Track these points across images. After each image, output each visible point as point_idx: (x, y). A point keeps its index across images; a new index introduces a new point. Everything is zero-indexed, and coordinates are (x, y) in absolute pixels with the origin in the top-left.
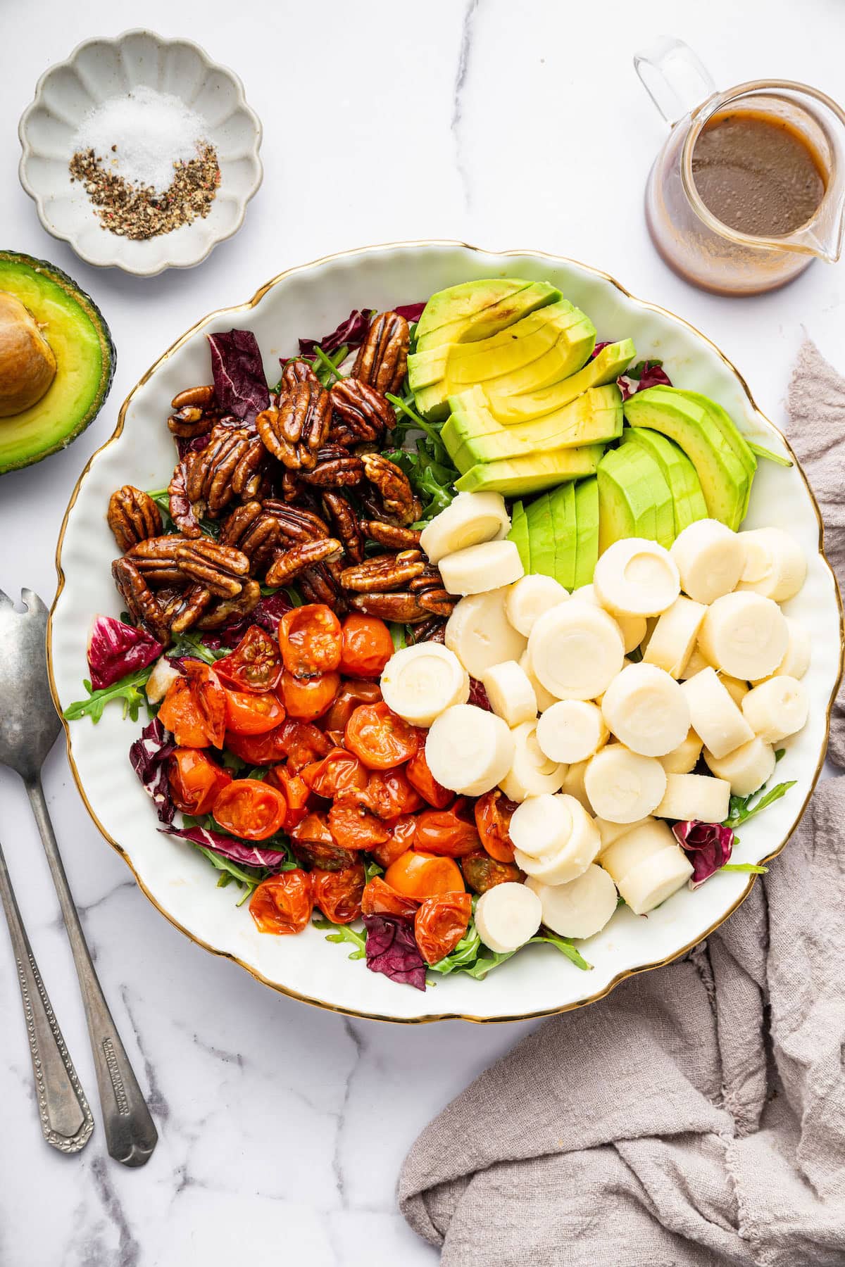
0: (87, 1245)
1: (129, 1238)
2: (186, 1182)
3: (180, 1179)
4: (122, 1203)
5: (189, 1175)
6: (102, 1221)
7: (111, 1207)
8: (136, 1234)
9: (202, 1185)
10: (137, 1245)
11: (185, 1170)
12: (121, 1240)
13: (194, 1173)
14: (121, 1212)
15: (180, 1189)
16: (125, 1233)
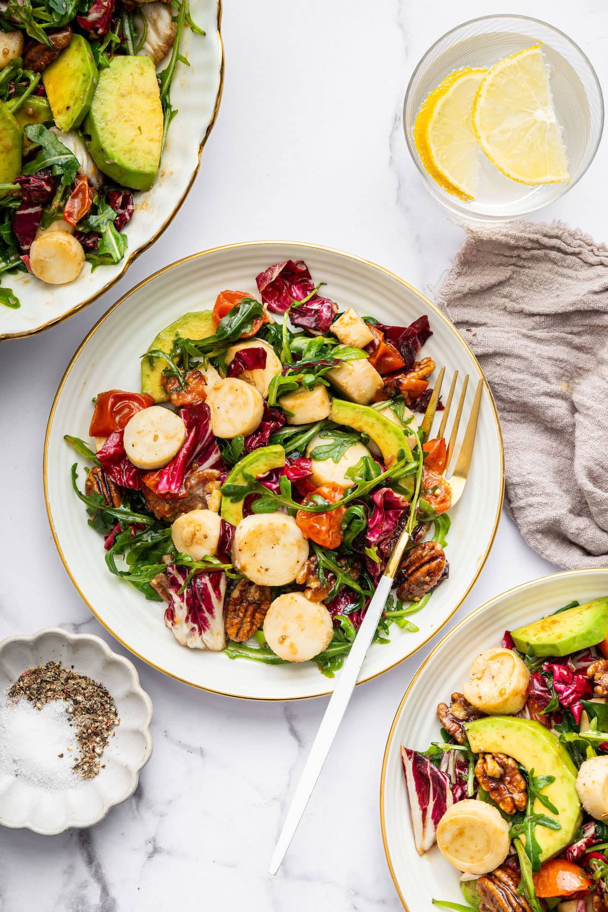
0: (73, 900)
1: (108, 895)
2: (156, 850)
3: (150, 848)
4: (103, 867)
5: (158, 846)
6: (86, 881)
7: (94, 870)
8: (114, 892)
9: (169, 853)
10: (114, 900)
11: (154, 841)
12: (101, 897)
13: (162, 843)
14: (102, 874)
15: (150, 856)
16: (105, 890)
